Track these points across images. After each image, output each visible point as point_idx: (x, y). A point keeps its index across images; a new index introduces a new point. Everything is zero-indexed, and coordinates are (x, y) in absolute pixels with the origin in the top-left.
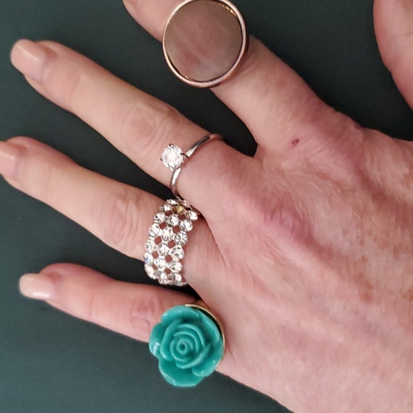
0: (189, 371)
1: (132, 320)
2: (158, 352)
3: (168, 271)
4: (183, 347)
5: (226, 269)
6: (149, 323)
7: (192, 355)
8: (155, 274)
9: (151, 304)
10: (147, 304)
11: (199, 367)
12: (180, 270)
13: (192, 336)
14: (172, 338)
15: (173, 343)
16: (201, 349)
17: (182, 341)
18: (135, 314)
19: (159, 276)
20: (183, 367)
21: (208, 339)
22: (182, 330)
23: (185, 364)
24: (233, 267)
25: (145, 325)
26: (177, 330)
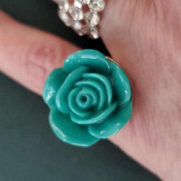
0: (84, 128)
1: (27, 64)
2: (53, 100)
3: (83, 22)
4: (84, 99)
5: (157, 19)
6: (44, 70)
7: (92, 111)
8: (69, 21)
9: (52, 51)
10: (47, 50)
11: (97, 127)
12: (96, 23)
13: (99, 88)
14: (72, 86)
15: (73, 91)
16: (105, 106)
17: (84, 92)
18: (32, 58)
19: (73, 24)
20: (80, 122)
21: (116, 97)
22: (86, 79)
23: (82, 119)
24: (165, 17)
25: (40, 73)
26: (81, 79)
